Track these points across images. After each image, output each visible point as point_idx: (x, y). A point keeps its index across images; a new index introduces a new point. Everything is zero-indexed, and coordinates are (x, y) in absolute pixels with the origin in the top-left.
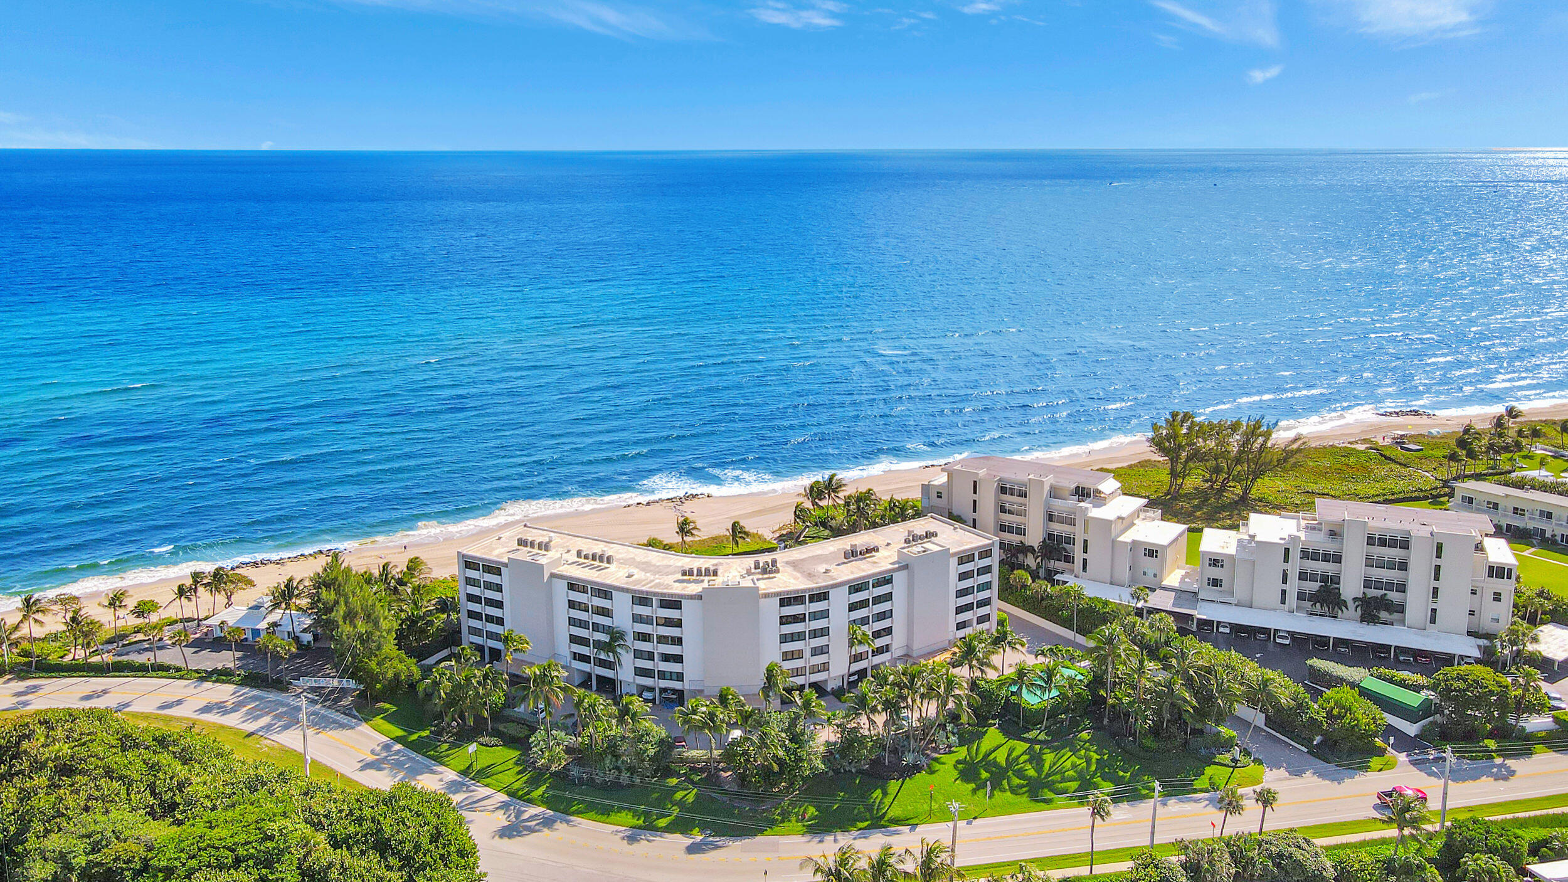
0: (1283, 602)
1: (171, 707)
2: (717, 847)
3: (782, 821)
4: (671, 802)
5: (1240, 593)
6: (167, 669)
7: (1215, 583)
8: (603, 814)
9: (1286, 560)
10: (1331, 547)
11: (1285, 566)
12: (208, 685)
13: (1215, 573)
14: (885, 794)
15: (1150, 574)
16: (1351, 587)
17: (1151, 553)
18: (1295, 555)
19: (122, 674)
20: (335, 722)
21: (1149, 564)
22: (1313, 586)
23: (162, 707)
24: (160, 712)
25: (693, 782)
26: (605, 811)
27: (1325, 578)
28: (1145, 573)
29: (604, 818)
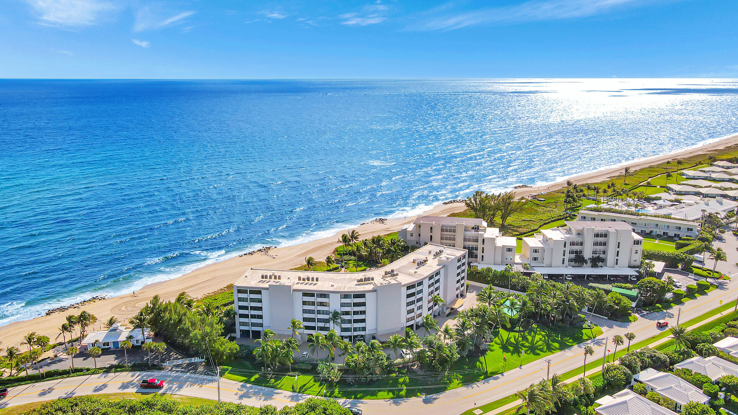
0: (563, 263)
1: (102, 389)
2: (435, 399)
3: (450, 383)
4: (399, 384)
5: (547, 261)
6: (81, 370)
7: (535, 259)
8: (373, 396)
9: (565, 247)
10: (578, 239)
11: (564, 249)
12: (111, 375)
13: (536, 255)
14: (481, 363)
15: (509, 259)
16: (587, 254)
17: (510, 250)
18: (568, 245)
19: (53, 378)
20: (204, 380)
21: (509, 255)
22: (573, 256)
23: (96, 390)
24: (97, 393)
25: (403, 373)
26: (373, 394)
27: (576, 252)
28: (507, 259)
29: (375, 397)
